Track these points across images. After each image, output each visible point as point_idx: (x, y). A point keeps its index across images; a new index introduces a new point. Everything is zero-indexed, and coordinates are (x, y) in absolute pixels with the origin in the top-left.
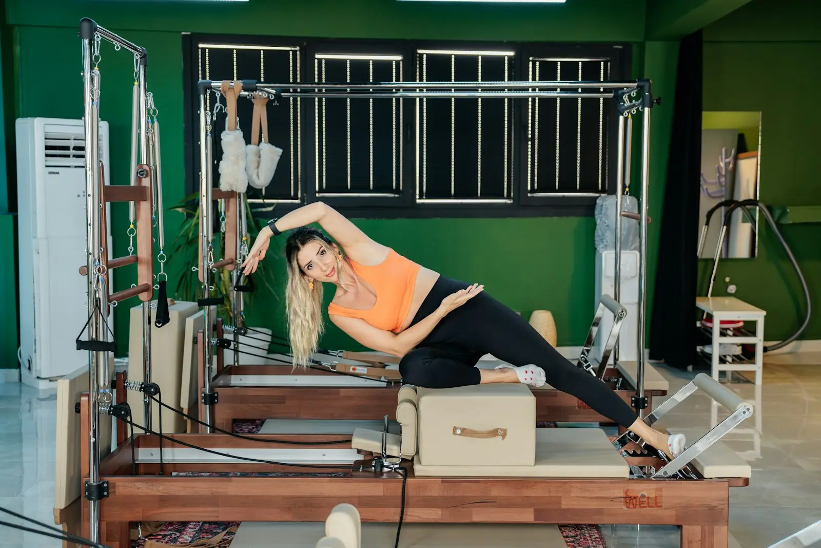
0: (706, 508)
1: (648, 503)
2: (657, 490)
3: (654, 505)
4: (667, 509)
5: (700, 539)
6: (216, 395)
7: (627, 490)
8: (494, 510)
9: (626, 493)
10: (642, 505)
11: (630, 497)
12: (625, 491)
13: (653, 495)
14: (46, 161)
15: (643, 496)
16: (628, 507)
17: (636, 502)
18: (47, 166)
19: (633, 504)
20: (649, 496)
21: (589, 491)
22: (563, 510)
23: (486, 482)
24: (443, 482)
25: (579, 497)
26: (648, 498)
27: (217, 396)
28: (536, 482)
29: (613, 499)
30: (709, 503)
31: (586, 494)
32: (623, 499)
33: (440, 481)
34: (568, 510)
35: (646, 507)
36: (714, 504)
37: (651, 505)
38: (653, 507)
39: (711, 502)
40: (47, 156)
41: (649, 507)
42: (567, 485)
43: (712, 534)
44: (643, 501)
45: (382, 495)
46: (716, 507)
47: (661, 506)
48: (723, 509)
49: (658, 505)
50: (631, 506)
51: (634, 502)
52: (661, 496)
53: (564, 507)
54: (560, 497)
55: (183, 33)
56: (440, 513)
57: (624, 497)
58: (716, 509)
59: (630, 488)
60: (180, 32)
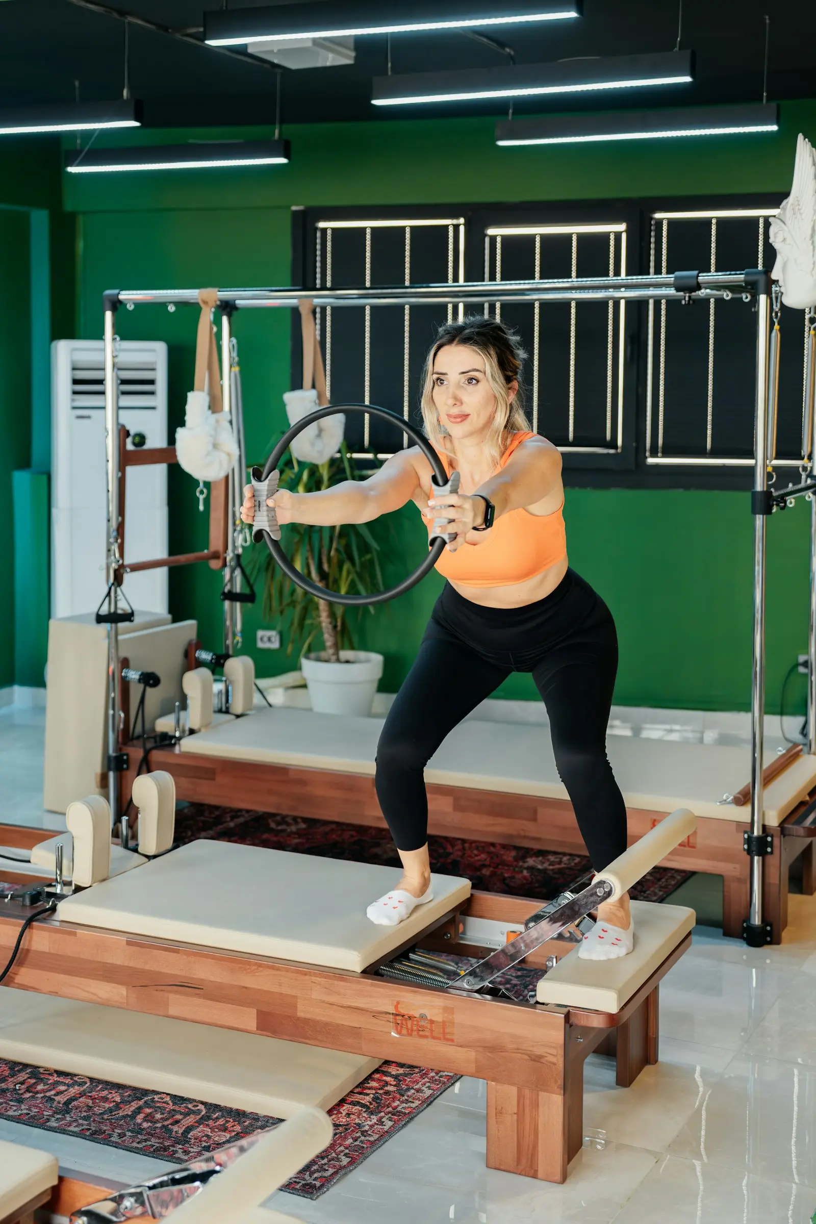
0: (527, 1057)
1: (432, 1031)
2: (446, 1009)
3: (441, 1036)
4: (461, 1046)
5: (515, 1111)
6: (125, 757)
7: (398, 1003)
8: (200, 1001)
9: (396, 1007)
10: (421, 1033)
11: (403, 1016)
12: (395, 1003)
13: (439, 1018)
14: (73, 400)
15: (423, 1017)
16: (399, 1033)
17: (412, 1024)
18: (74, 408)
19: (407, 1029)
20: (434, 1019)
21: (339, 994)
22: (299, 1019)
23: (188, 954)
24: (129, 943)
25: (324, 1002)
26: (432, 1022)
27: (128, 759)
28: (260, 966)
29: (376, 1015)
30: (530, 1049)
31: (334, 999)
32: (391, 1016)
33: (125, 943)
34: (306, 1021)
35: (426, 1037)
36: (538, 1051)
37: (435, 1034)
38: (439, 1039)
39: (533, 1046)
40: (75, 393)
41: (434, 1038)
42: (307, 977)
43: (536, 1105)
44: (423, 1026)
45: (48, 951)
46: (543, 1057)
47: (452, 1040)
48: (554, 1064)
49: (448, 1036)
50: (404, 1031)
51: (409, 1026)
52: (452, 1023)
53: (300, 1014)
54: (296, 997)
55: (294, 208)
56: (125, 993)
57: (393, 1014)
58: (543, 1060)
59: (402, 1000)
60: (289, 207)
